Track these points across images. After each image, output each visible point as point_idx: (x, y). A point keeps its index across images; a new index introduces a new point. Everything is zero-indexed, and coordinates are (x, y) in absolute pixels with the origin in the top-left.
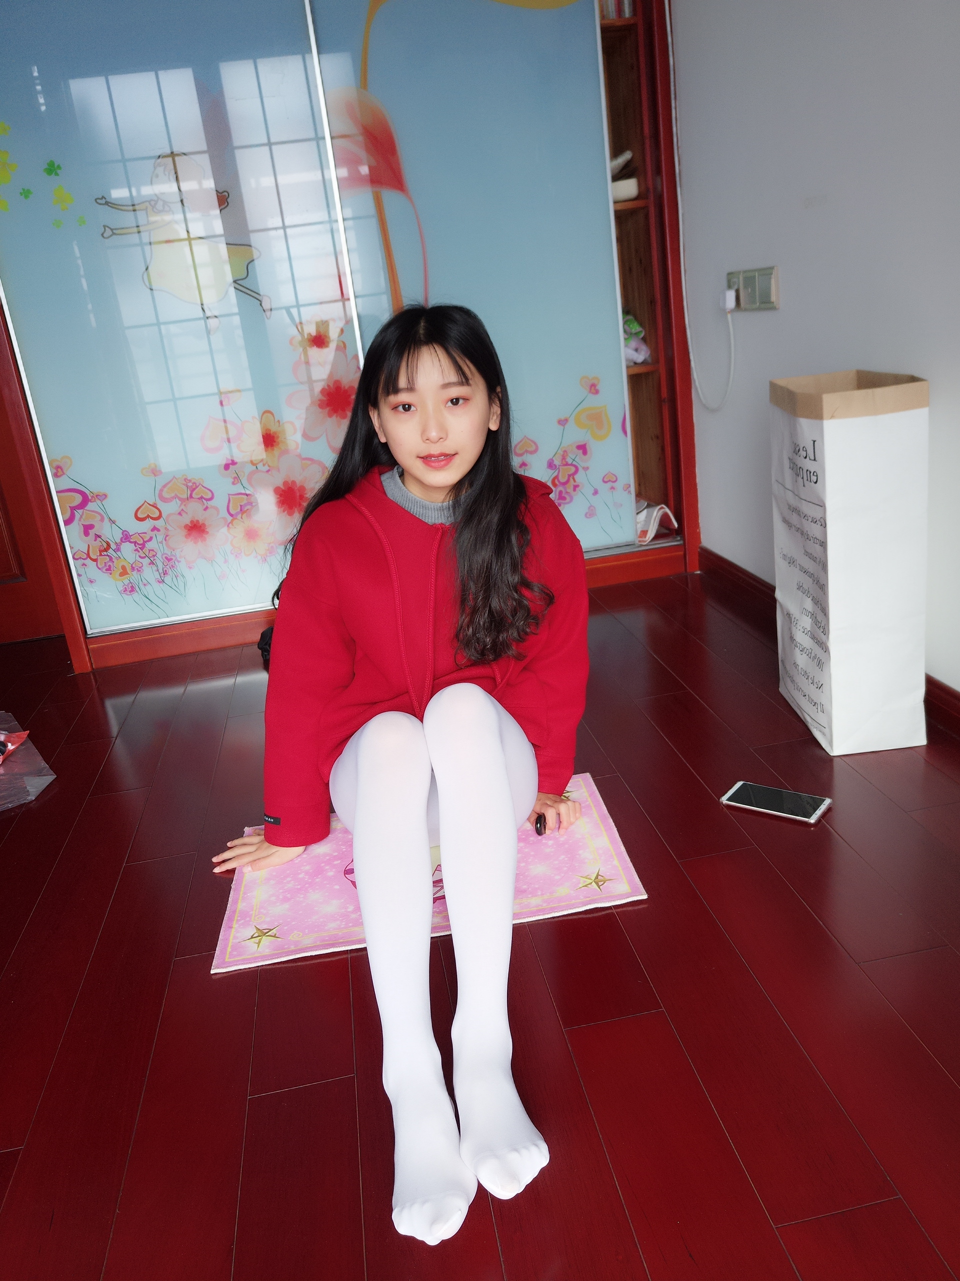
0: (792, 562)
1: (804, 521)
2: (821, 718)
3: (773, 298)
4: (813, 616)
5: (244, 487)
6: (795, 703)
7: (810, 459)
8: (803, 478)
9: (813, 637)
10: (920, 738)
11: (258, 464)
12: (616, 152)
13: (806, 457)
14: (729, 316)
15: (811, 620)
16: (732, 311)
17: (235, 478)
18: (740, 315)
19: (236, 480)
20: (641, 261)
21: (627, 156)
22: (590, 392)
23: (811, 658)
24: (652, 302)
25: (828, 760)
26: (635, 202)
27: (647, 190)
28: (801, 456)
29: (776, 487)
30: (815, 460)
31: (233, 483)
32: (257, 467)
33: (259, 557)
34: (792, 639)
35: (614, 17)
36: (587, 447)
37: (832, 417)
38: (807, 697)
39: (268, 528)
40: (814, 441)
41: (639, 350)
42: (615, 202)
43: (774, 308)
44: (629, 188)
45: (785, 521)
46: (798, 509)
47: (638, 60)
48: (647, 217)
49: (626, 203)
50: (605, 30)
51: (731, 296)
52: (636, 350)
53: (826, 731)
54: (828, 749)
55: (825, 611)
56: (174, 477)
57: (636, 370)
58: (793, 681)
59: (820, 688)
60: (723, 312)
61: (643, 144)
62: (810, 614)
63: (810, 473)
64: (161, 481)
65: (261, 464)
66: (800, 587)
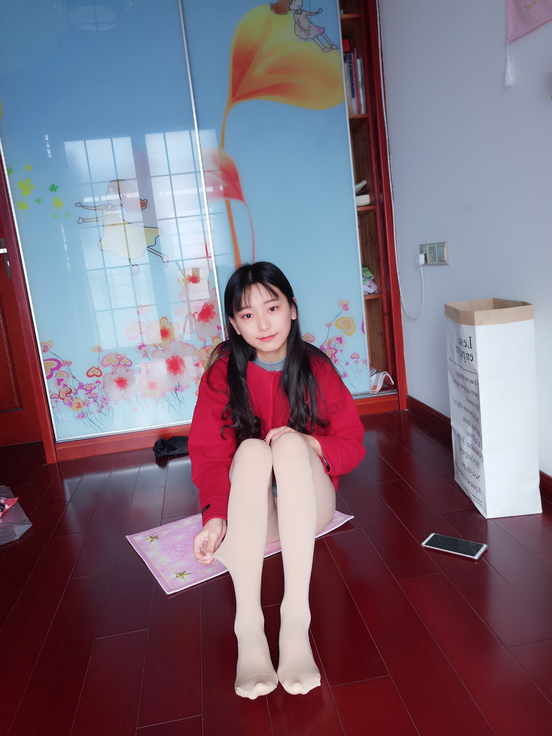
0: (459, 405)
1: (466, 381)
2: (479, 496)
3: (446, 259)
4: (473, 436)
5: (149, 359)
6: (464, 487)
7: (468, 347)
8: (464, 358)
9: (473, 449)
10: (538, 509)
11: (158, 346)
12: (358, 181)
13: (466, 346)
14: (421, 268)
15: (471, 438)
16: (423, 265)
17: (145, 354)
18: (427, 268)
19: (145, 355)
20: (372, 238)
21: (364, 183)
22: (343, 309)
23: (473, 460)
24: (378, 260)
25: (485, 521)
26: (369, 207)
27: (375, 200)
28: (463, 346)
29: (449, 362)
30: (471, 348)
31: (143, 357)
32: (157, 348)
33: (156, 398)
34: (461, 449)
35: (356, 114)
36: (342, 339)
37: (480, 324)
38: (470, 483)
39: (162, 382)
40: (470, 337)
41: (371, 287)
42: (358, 207)
43: (446, 264)
44: (365, 199)
45: (455, 381)
46: (462, 375)
47: (369, 134)
48: (375, 214)
49: (364, 207)
50: (351, 120)
51: (422, 257)
52: (369, 286)
53: (483, 504)
54: (484, 515)
55: (479, 433)
56: (110, 353)
57: (369, 297)
58: (462, 474)
59: (478, 478)
60: (418, 266)
61: (373, 178)
62: (471, 435)
63: (469, 355)
64: (102, 355)
65: (160, 346)
66: (465, 420)
